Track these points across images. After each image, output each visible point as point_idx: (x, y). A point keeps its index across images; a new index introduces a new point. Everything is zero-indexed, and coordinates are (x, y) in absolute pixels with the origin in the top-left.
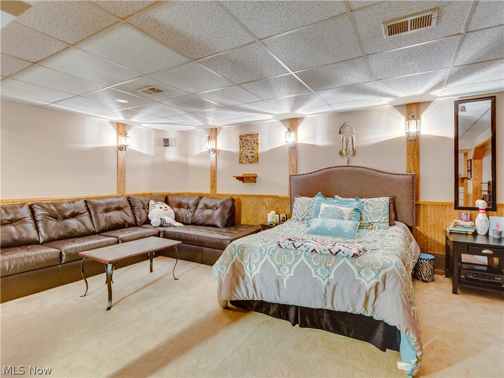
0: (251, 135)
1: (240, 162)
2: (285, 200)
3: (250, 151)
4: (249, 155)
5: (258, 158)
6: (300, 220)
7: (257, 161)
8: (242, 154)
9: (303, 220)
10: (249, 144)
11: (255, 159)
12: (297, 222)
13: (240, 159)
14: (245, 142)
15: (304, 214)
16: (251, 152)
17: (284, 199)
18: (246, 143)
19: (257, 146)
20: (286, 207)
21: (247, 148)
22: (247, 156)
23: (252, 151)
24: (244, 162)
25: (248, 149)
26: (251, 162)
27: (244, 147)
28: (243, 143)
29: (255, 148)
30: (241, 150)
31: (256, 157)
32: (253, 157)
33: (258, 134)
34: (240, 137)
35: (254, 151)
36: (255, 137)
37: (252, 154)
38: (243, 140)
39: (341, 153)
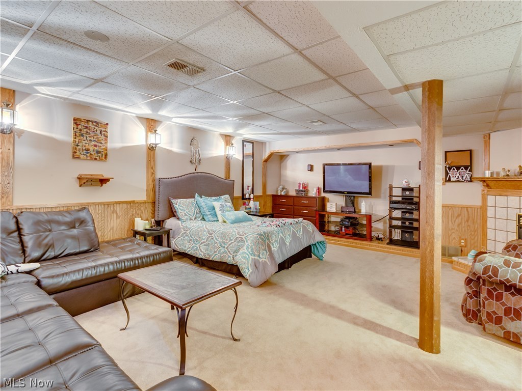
0: (96, 122)
1: (74, 157)
2: (142, 205)
3: (93, 143)
4: (91, 148)
5: (106, 155)
6: (193, 219)
7: (106, 158)
8: (78, 146)
9: (195, 218)
10: (92, 134)
11: (102, 155)
12: (191, 221)
13: (75, 152)
14: (85, 130)
15: (194, 214)
16: (96, 146)
17: (141, 203)
18: (87, 132)
19: (106, 140)
20: (142, 213)
21: (88, 139)
22: (88, 150)
23: (96, 144)
24: (82, 156)
25: (90, 140)
26: (96, 159)
27: (83, 136)
28: (80, 130)
29: (103, 142)
30: (77, 140)
31: (103, 153)
32: (98, 152)
33: (107, 124)
34: (74, 120)
35: (100, 145)
36: (102, 127)
37: (96, 149)
38: (80, 126)
39: (191, 162)
